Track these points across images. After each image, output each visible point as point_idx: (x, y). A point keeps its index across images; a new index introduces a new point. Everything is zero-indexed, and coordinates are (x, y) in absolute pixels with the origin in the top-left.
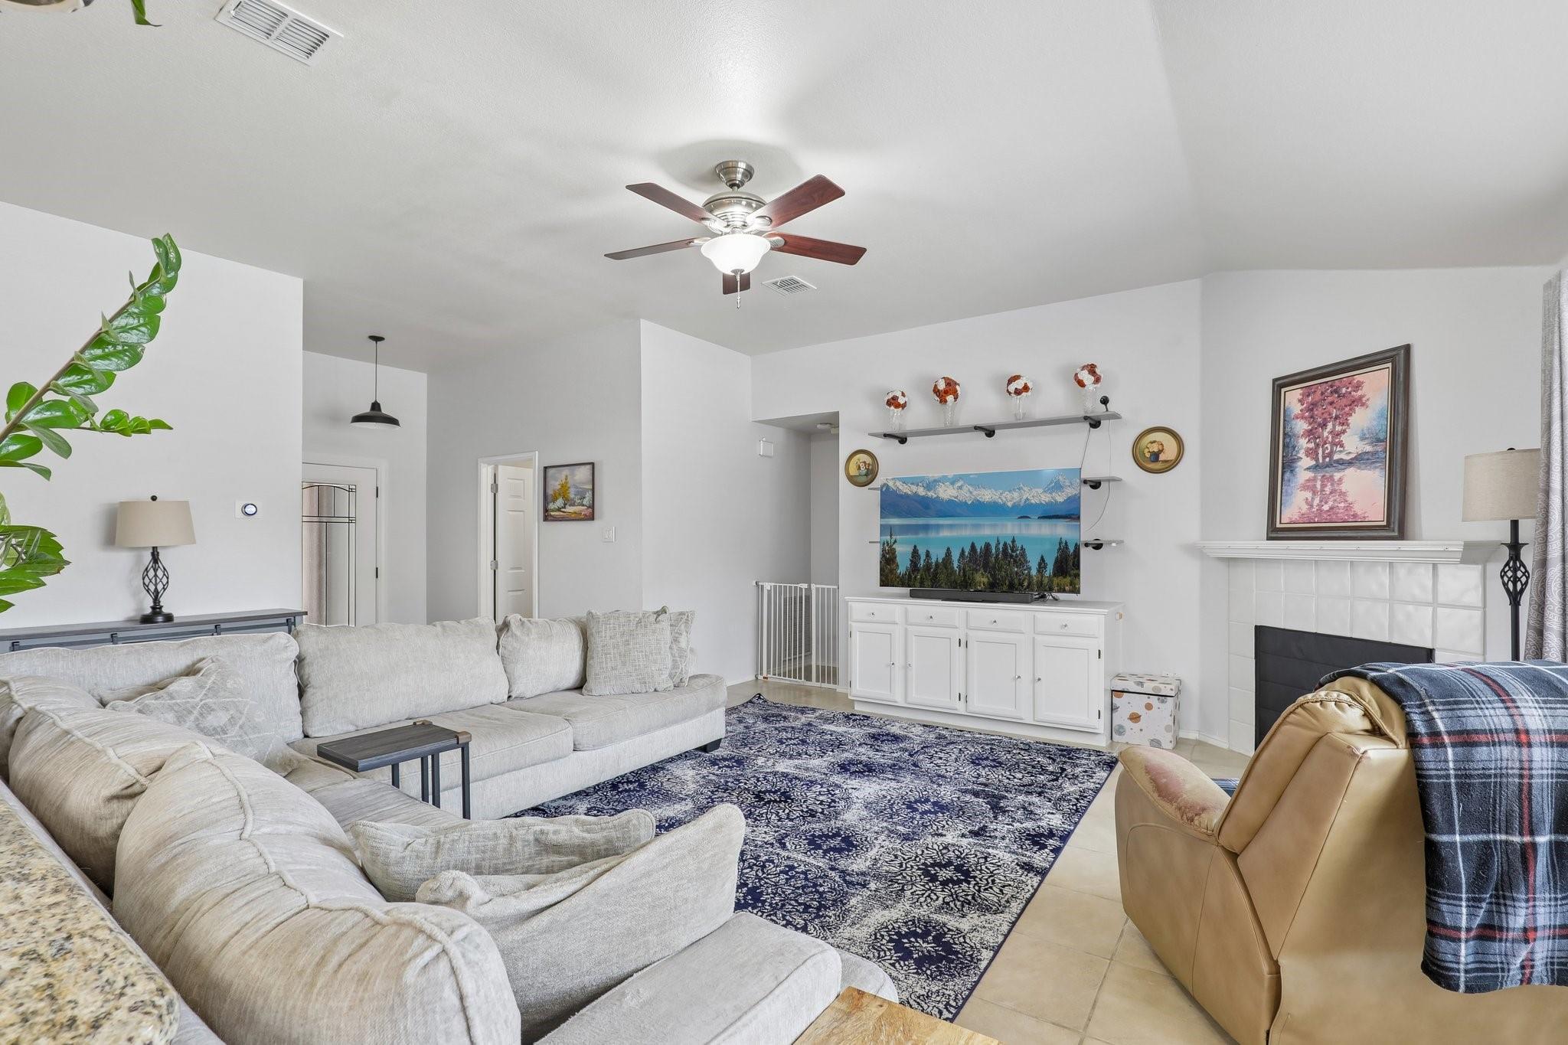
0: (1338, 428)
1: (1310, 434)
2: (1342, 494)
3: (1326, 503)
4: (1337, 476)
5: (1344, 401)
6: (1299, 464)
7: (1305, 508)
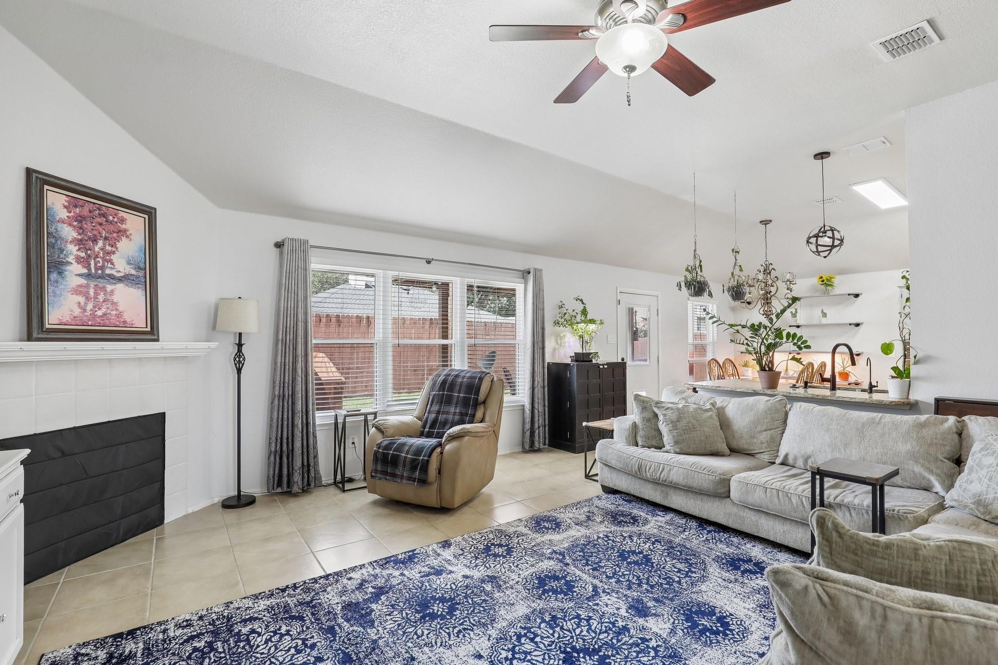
0: (108, 248)
1: (79, 242)
2: (114, 303)
3: (100, 309)
4: (109, 288)
5: (111, 228)
6: (69, 268)
7: (77, 311)
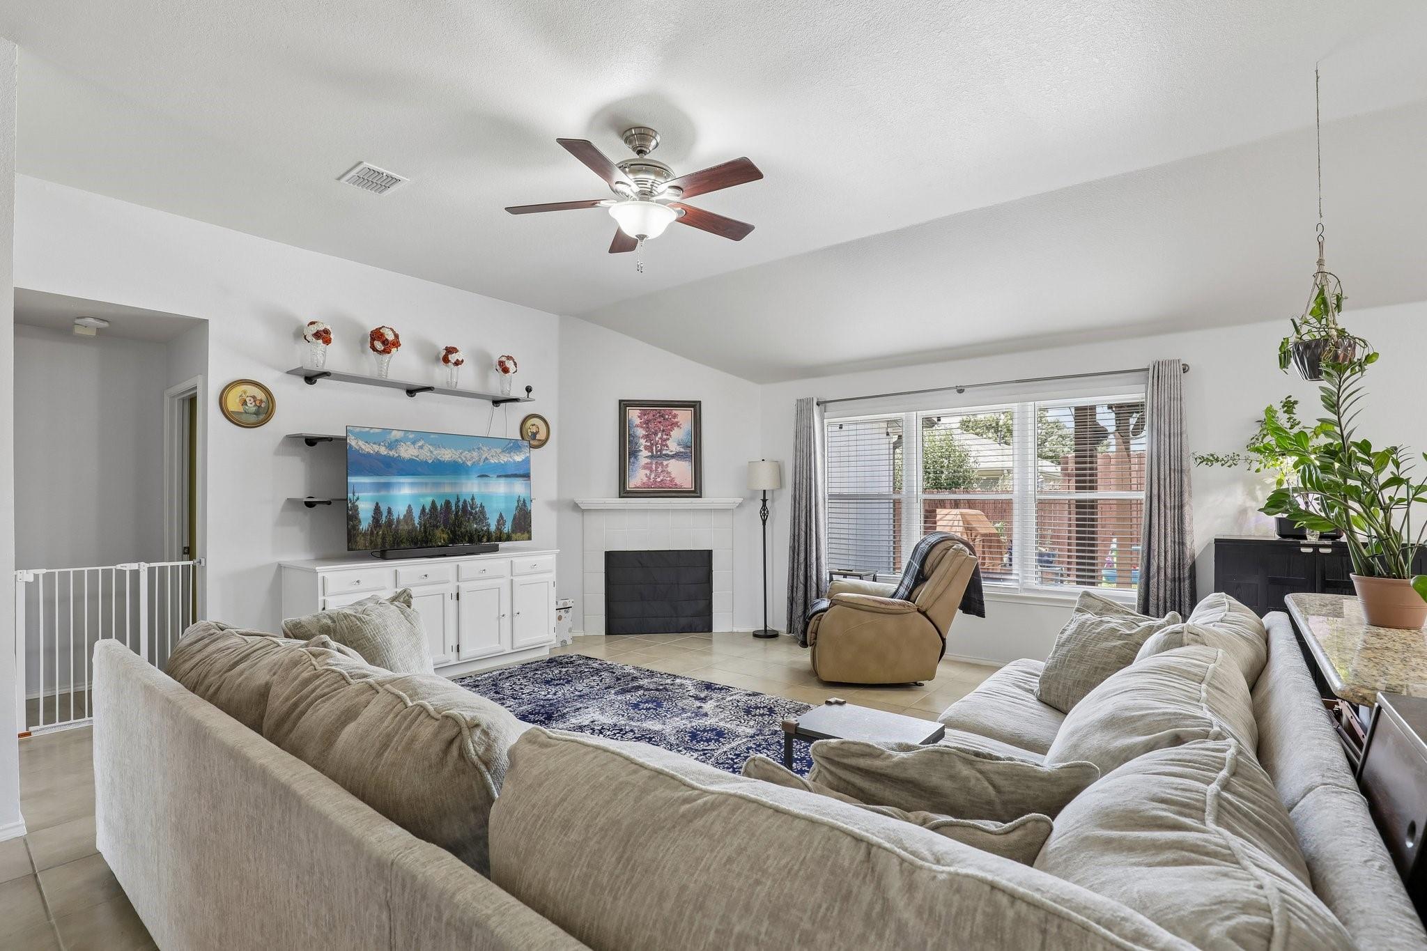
0: (665, 437)
1: (647, 437)
2: (668, 473)
3: (659, 477)
4: (665, 463)
5: (667, 423)
6: (640, 453)
7: (645, 479)
